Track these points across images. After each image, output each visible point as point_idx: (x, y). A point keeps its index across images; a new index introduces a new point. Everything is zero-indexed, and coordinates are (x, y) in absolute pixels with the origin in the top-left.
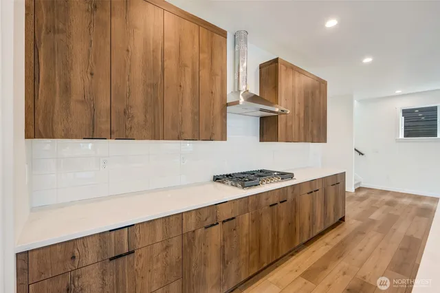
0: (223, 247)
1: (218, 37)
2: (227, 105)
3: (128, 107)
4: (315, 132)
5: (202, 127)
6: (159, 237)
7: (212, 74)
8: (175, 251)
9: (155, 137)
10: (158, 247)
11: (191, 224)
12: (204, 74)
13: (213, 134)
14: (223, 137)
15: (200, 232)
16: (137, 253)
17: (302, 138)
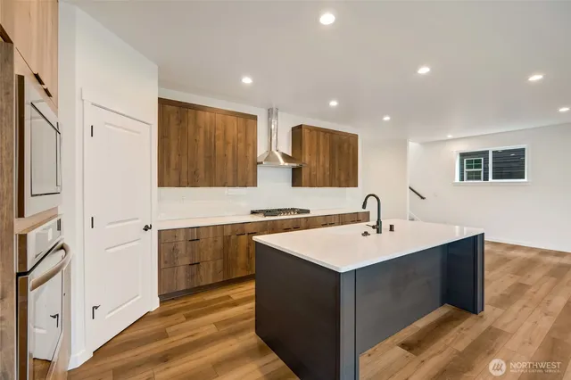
0: (248, 248)
1: (250, 121)
2: (258, 163)
3: (197, 170)
4: (342, 178)
5: (240, 177)
6: (211, 235)
7: (247, 145)
8: (220, 243)
9: (211, 185)
10: (211, 240)
11: (228, 232)
12: (241, 146)
13: (247, 183)
14: (255, 184)
15: (233, 237)
16: (201, 241)
17: (328, 184)
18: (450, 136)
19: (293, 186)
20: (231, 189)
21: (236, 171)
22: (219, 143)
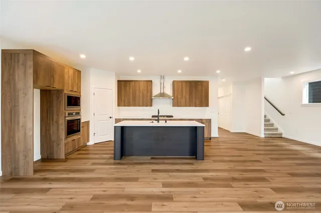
1: (149, 82)
3: (130, 101)
5: (145, 103)
13: (147, 105)
14: (151, 105)
18: (292, 73)
19: (173, 106)
20: (145, 107)
21: (143, 101)
22: (137, 92)
